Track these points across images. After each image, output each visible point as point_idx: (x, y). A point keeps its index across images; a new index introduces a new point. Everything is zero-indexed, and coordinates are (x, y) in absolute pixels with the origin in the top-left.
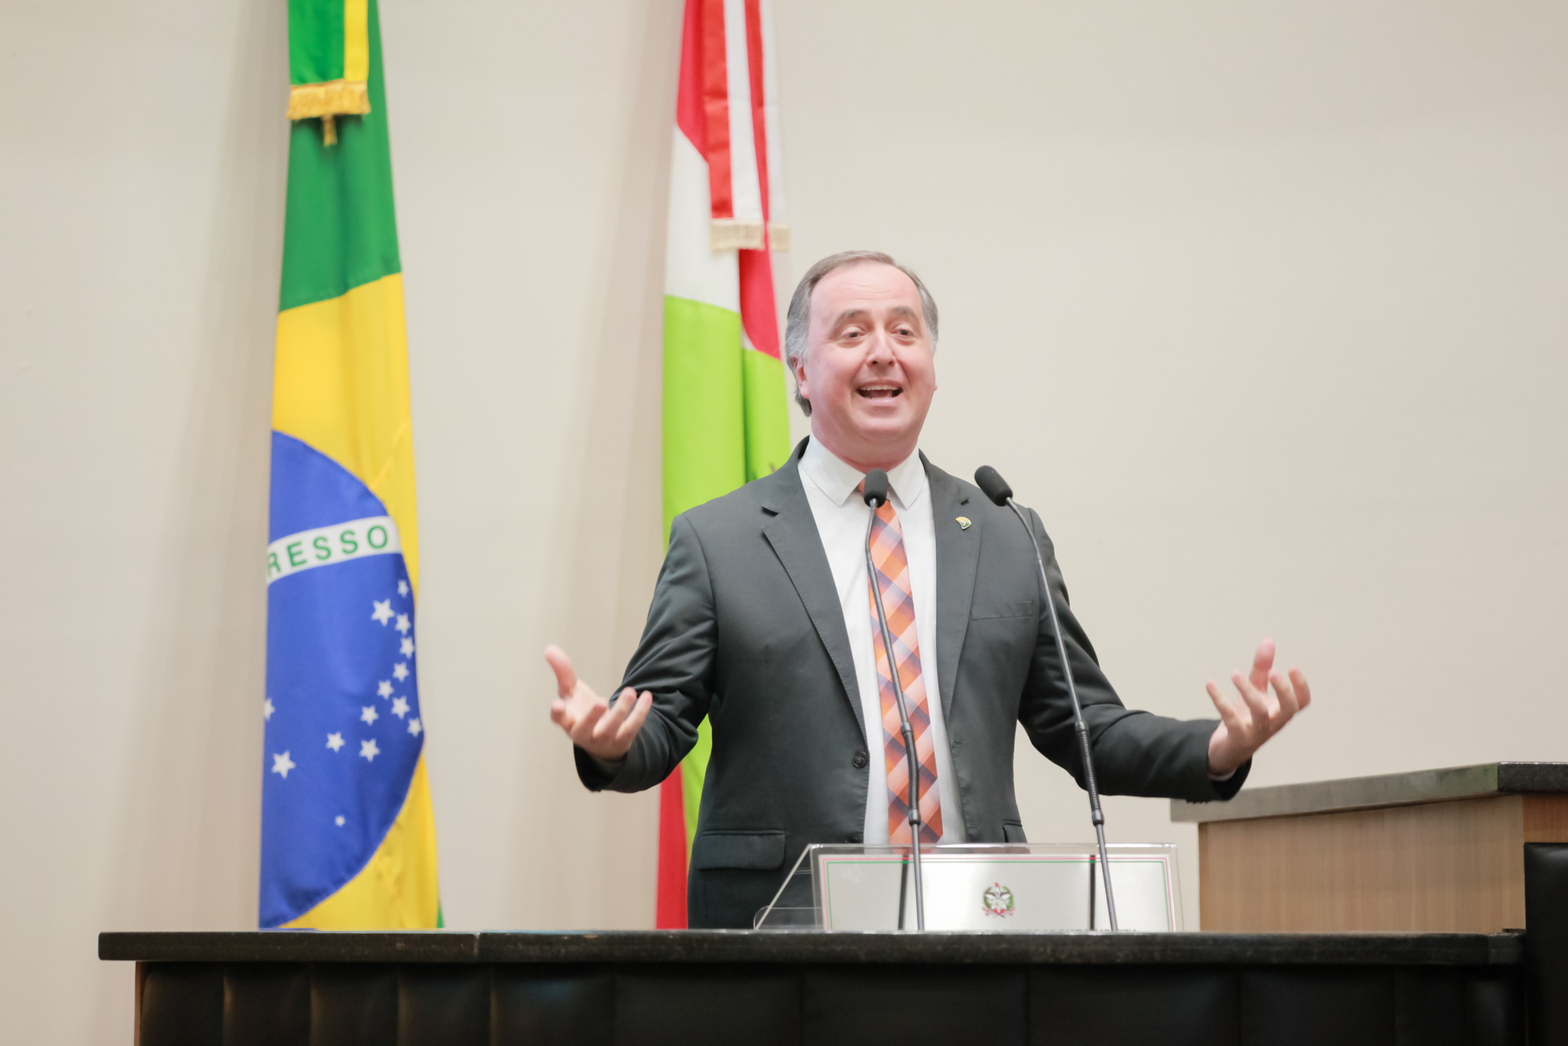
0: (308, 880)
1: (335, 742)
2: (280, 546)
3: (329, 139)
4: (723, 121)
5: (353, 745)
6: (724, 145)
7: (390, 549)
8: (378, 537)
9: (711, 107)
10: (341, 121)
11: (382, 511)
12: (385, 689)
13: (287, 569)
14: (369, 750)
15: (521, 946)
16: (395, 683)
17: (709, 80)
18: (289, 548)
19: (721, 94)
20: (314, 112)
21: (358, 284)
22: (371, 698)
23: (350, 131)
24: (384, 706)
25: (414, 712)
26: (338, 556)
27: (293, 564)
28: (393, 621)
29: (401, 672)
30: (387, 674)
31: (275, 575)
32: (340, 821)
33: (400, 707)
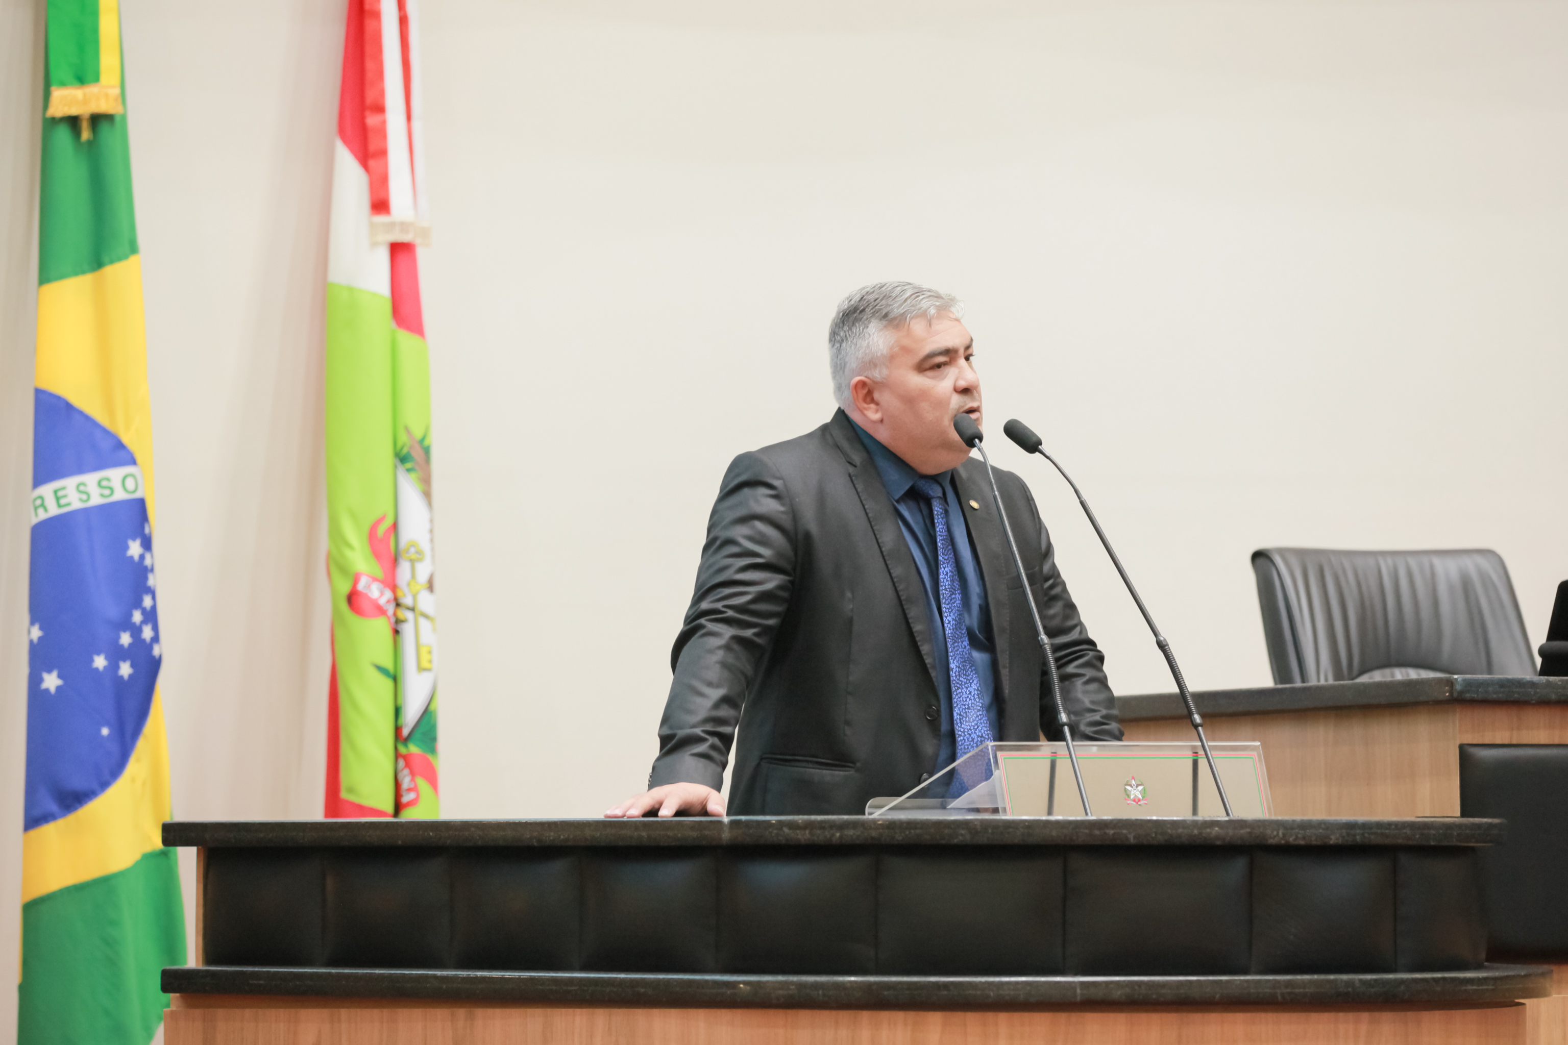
0: (77, 783)
1: (100, 662)
2: (47, 490)
3: (86, 135)
4: (382, 132)
5: (113, 666)
6: (383, 153)
7: (138, 495)
8: (130, 483)
9: (372, 120)
10: (96, 120)
11: (133, 462)
12: (137, 617)
13: (53, 510)
14: (125, 670)
15: (786, 830)
16: (144, 612)
17: (370, 97)
18: (56, 492)
19: (380, 109)
20: (74, 111)
21: (112, 262)
22: (126, 624)
23: (104, 128)
24: (136, 632)
25: (156, 639)
26: (96, 500)
27: (59, 506)
28: (142, 557)
29: (147, 602)
30: (137, 604)
31: (42, 516)
32: (105, 731)
33: (147, 633)
